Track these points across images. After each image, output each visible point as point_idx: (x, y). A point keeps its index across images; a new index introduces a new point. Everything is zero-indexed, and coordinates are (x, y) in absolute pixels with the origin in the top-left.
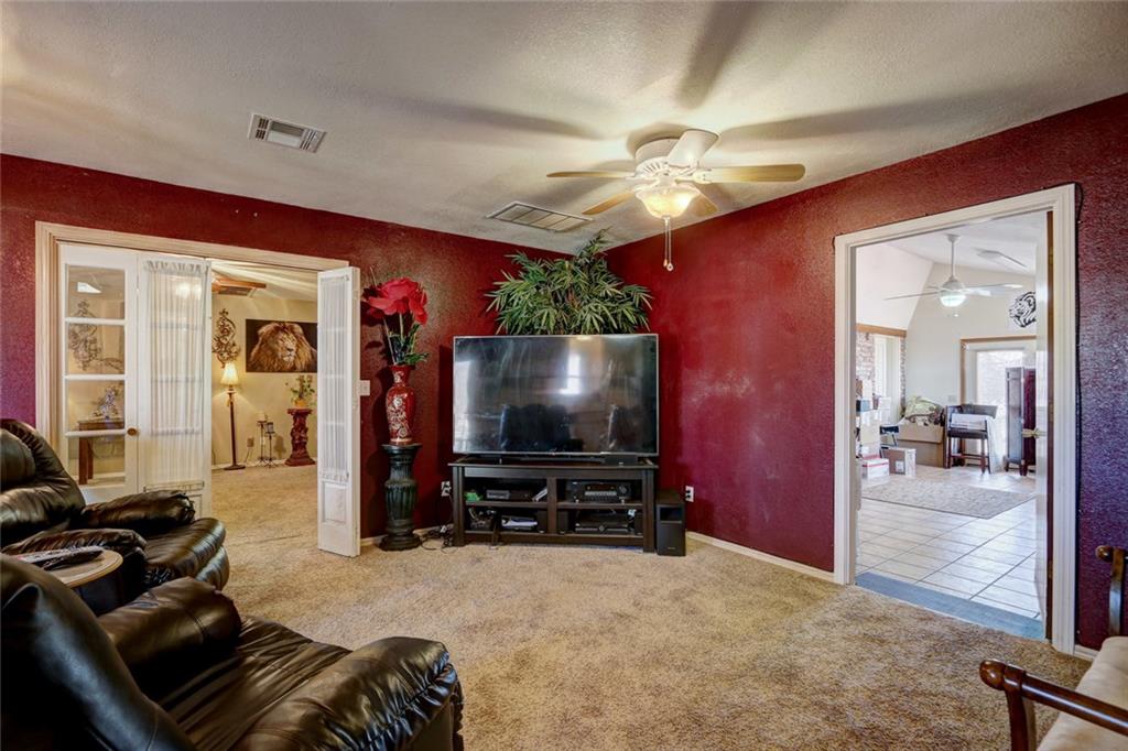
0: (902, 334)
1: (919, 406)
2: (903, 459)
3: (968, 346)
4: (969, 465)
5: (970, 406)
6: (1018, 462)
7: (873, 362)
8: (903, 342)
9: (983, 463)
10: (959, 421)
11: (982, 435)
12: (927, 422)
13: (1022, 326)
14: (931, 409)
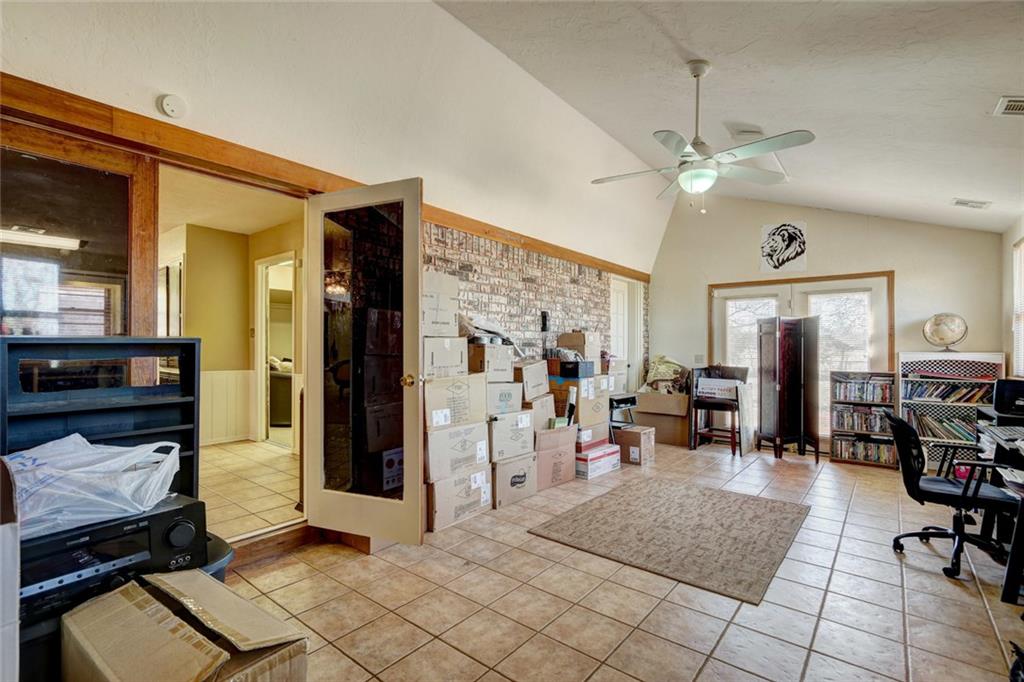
0: (645, 279)
1: (663, 368)
2: (637, 444)
3: (716, 293)
4: (716, 442)
5: (718, 368)
6: (772, 440)
7: (608, 311)
8: (646, 288)
9: (733, 441)
10: (708, 387)
11: (732, 405)
12: (671, 389)
13: (775, 267)
14: (676, 372)
